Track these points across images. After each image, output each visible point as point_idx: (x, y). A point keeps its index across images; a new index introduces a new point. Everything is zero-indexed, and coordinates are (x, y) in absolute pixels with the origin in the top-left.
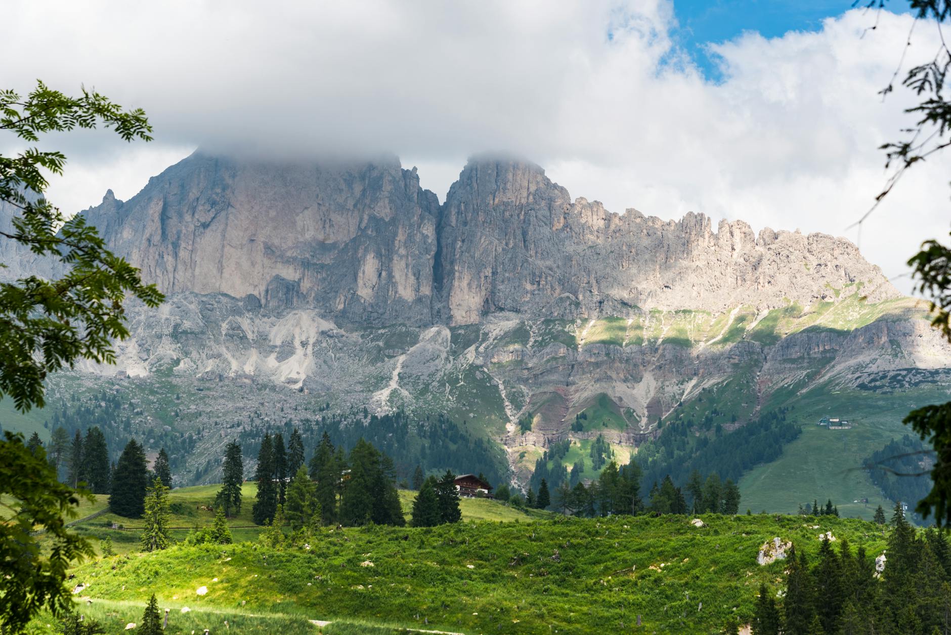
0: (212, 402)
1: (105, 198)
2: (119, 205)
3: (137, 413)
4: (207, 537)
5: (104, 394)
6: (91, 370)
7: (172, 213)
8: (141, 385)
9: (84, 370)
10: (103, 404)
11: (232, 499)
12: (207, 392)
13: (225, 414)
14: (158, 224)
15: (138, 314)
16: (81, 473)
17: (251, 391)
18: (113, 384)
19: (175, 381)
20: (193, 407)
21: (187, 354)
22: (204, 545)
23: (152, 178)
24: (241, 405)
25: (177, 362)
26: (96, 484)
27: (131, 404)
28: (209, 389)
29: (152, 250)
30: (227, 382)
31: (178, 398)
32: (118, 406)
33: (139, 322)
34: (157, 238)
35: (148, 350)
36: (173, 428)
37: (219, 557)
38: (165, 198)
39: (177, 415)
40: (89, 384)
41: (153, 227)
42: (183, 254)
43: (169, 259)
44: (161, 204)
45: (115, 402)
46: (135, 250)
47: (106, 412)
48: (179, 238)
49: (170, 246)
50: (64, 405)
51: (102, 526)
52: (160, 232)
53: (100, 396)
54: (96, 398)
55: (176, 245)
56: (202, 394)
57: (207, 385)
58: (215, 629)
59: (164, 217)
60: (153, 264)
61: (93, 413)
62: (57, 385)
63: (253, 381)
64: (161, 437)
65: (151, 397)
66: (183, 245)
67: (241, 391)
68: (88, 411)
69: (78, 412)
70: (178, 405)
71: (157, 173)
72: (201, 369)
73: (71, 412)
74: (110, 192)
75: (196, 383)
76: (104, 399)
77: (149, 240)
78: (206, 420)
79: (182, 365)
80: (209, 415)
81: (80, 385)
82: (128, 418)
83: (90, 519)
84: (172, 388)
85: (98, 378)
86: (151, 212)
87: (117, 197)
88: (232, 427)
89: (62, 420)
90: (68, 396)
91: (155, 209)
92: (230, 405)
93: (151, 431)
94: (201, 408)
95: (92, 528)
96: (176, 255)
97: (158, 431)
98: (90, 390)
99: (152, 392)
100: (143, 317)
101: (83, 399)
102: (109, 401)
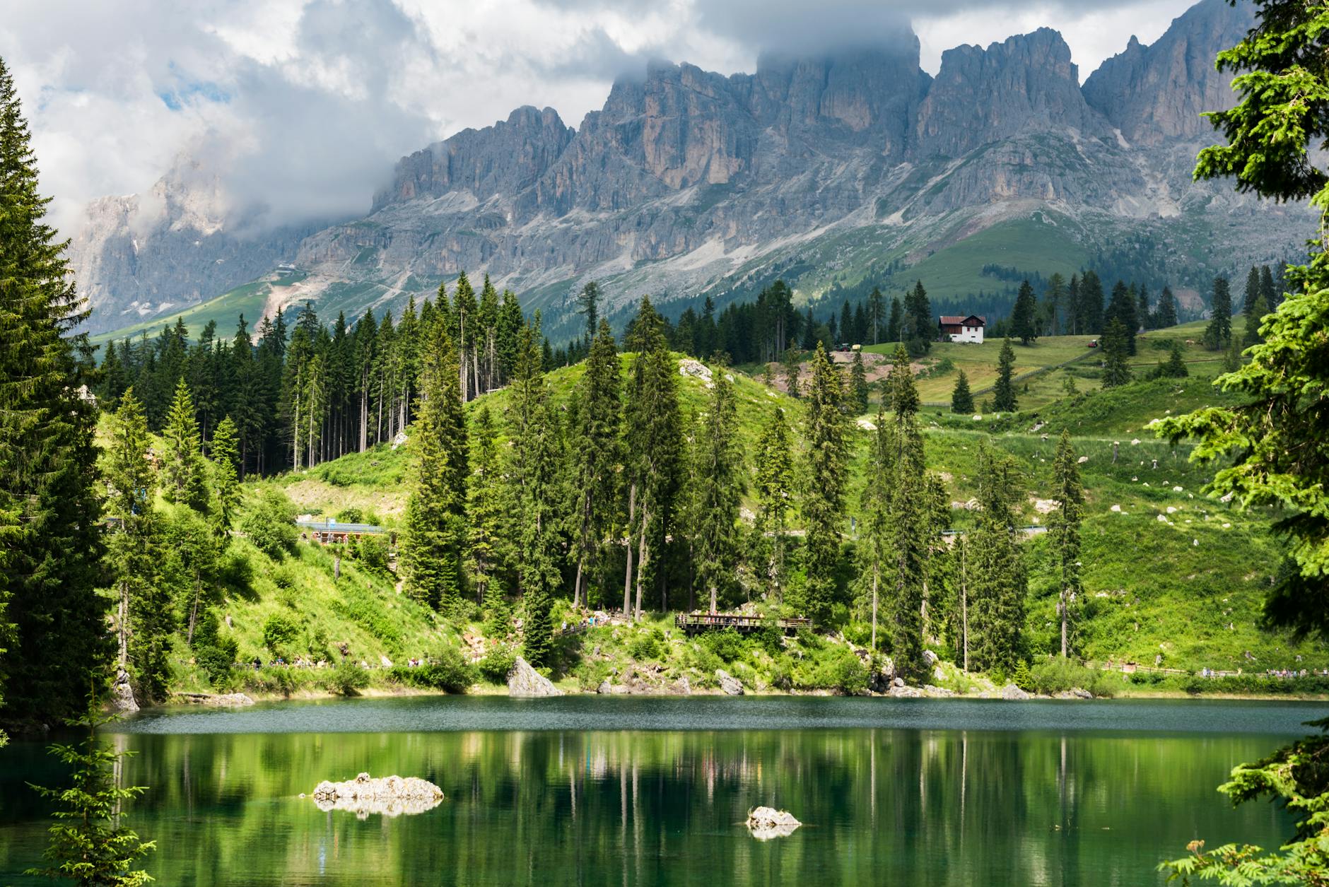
0: (1245, 237)
1: (1129, 44)
2: (1144, 49)
3: (1171, 253)
4: (1164, 371)
5: (1138, 236)
6: (1124, 214)
7: (1196, 53)
8: (1174, 225)
9: (1118, 214)
10: (1137, 246)
11: (1222, 332)
12: (1241, 228)
13: (1259, 247)
14: (1184, 65)
15: (1168, 155)
16: (1079, 316)
17: (1284, 223)
18: (1146, 226)
19: (1207, 218)
20: (1226, 243)
21: (1218, 191)
22: (1160, 380)
23: (1174, 20)
24: (1274, 237)
25: (1209, 199)
26: (1094, 325)
27: (1165, 244)
28: (1241, 224)
29: (1178, 91)
30: (1259, 216)
31: (1211, 235)
32: (1151, 246)
33: (1169, 164)
34: (1183, 79)
35: (1179, 191)
36: (1207, 265)
37: (1172, 390)
38: (1188, 39)
39: (1211, 252)
40: (1123, 227)
41: (1178, 69)
42: (1209, 92)
43: (1196, 99)
44: (1185, 44)
45: (1149, 244)
46: (1162, 93)
47: (1140, 253)
48: (1204, 77)
49: (1196, 86)
50: (1100, 249)
51: (1091, 365)
52: (1185, 72)
53: (1134, 238)
54: (1130, 241)
55: (1202, 84)
56: (1234, 229)
57: (1240, 220)
58: (1163, 459)
59: (1189, 58)
60: (1180, 105)
61: (1127, 256)
62: (1092, 230)
63: (1286, 213)
64: (1196, 275)
65: (1184, 236)
66: (1209, 83)
67: (1274, 225)
68: (1123, 254)
69: (1113, 255)
70: (1211, 242)
71: (1178, 15)
72: (1233, 205)
73: (1106, 256)
74: (1134, 38)
75: (1229, 219)
76: (1138, 241)
77: (1175, 82)
78: (1239, 255)
79: (1213, 202)
80: (1243, 249)
81: (1113, 230)
82: (1162, 258)
83: (1081, 359)
84: (1205, 225)
85: (1130, 221)
86: (1175, 53)
87: (1141, 42)
88: (1266, 259)
89: (1098, 264)
90: (1102, 240)
91: (1179, 50)
92: (1263, 238)
93: (1186, 269)
94: (1235, 243)
95: (1081, 368)
96: (1202, 94)
97: (1192, 269)
98: (1123, 233)
99: (1185, 231)
100: (1172, 158)
101: (1118, 243)
102: (1143, 242)
